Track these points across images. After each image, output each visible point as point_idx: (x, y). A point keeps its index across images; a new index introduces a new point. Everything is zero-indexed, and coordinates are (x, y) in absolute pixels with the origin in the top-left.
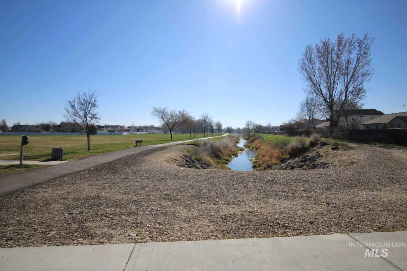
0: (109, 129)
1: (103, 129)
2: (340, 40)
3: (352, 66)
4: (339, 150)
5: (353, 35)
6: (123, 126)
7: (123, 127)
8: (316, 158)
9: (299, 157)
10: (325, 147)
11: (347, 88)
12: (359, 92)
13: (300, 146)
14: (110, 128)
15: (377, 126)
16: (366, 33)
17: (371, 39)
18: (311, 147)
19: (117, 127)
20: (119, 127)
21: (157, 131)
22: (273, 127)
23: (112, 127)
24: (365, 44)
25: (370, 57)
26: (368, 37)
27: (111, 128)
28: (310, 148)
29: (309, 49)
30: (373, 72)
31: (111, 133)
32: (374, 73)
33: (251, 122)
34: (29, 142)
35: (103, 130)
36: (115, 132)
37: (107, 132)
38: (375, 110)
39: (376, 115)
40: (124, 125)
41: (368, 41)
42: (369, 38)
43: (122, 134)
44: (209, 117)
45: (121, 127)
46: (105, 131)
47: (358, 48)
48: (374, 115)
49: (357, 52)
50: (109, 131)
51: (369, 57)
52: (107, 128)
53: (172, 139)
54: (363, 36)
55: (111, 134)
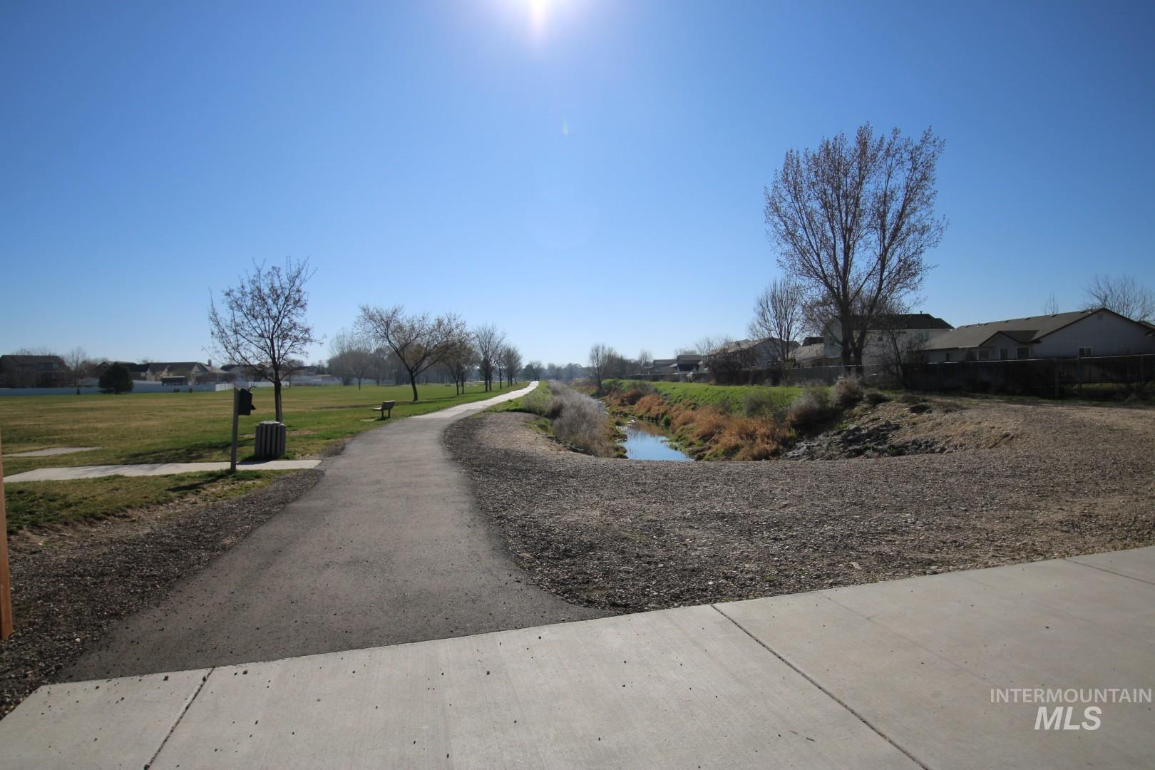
0: (164, 374)
1: (143, 374)
2: (863, 144)
3: (895, 206)
4: (931, 412)
5: (895, 131)
6: (207, 363)
7: (208, 368)
8: (886, 432)
9: (825, 433)
10: (883, 406)
11: (883, 260)
12: (908, 271)
13: (817, 406)
14: (166, 370)
15: (948, 355)
16: (928, 128)
17: (937, 143)
18: (846, 408)
19: (190, 366)
20: (196, 369)
21: (318, 379)
22: (655, 361)
23: (173, 367)
24: (923, 155)
25: (934, 188)
26: (931, 140)
27: (170, 370)
28: (843, 411)
29: (791, 162)
30: (944, 225)
31: (173, 387)
32: (948, 226)
33: (603, 348)
34: (255, 406)
35: (145, 379)
36: (186, 384)
37: (161, 383)
38: (928, 316)
39: (931, 328)
40: (210, 362)
41: (932, 149)
42: (934, 142)
43: (213, 390)
44: (498, 334)
45: (200, 366)
46: (151, 381)
47: (909, 165)
48: (928, 328)
49: (907, 173)
50: (164, 381)
51: (932, 187)
52: (157, 373)
53: (416, 398)
54: (922, 136)
55: (177, 391)
